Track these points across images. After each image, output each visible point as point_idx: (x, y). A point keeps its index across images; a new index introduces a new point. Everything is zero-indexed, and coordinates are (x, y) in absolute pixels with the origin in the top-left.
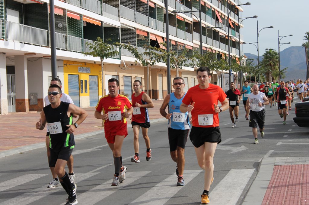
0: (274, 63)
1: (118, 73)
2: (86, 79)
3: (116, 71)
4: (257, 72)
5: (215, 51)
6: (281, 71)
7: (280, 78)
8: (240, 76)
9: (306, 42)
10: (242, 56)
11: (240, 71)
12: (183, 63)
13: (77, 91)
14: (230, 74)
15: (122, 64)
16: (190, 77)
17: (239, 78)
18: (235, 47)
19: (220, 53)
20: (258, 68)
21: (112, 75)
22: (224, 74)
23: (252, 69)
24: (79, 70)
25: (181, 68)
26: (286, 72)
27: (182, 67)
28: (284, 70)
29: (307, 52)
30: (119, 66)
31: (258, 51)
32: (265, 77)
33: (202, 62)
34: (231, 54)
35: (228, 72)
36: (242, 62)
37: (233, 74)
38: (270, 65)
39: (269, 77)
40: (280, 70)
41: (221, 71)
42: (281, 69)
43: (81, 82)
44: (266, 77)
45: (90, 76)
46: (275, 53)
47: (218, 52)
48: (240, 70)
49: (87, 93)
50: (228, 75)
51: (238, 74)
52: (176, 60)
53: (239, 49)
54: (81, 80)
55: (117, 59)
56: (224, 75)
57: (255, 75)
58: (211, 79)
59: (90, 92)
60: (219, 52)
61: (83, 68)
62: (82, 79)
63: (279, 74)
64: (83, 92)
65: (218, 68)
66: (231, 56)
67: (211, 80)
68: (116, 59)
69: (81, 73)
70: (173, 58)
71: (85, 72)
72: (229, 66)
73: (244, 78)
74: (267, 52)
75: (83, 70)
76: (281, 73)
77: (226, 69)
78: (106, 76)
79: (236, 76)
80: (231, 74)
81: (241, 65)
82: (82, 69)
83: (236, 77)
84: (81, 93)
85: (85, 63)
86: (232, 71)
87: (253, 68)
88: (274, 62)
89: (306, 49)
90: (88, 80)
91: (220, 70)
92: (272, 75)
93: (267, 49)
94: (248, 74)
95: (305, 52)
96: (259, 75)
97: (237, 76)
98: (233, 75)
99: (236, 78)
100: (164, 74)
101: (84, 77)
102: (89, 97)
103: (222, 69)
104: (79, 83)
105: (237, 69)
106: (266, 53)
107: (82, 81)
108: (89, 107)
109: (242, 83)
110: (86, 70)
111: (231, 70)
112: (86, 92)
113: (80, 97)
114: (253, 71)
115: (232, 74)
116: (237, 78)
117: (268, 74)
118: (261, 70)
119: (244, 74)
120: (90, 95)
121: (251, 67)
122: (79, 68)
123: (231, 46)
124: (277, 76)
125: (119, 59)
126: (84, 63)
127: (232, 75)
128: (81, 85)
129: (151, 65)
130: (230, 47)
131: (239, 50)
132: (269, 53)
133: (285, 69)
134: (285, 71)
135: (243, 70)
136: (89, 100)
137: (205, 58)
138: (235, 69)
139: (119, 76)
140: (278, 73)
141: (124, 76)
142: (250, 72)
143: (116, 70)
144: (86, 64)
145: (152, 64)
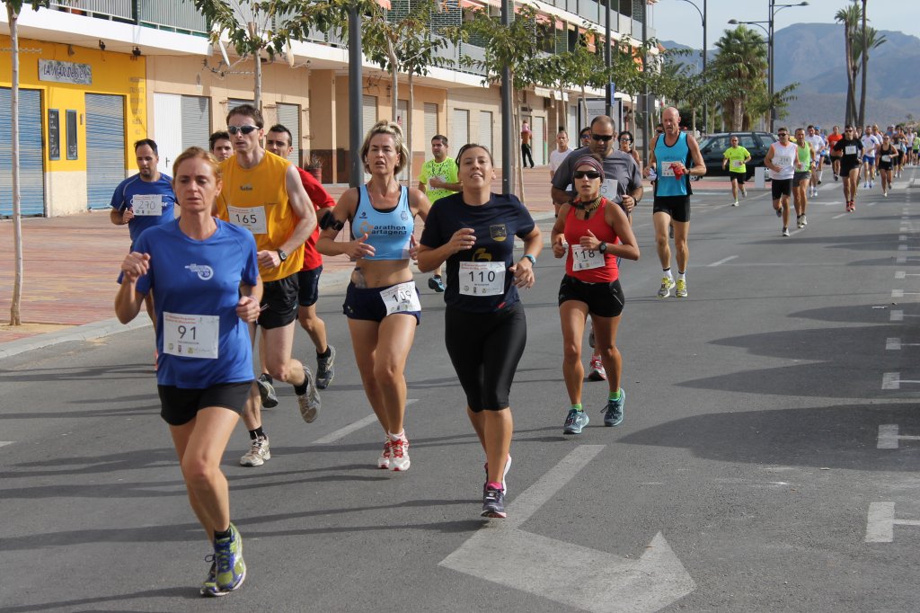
0: (751, 71)
1: (206, 89)
2: (71, 108)
3: (198, 81)
4: (701, 95)
5: (564, 22)
6: (777, 96)
7: (773, 117)
8: (644, 109)
9: (850, 8)
10: (651, 40)
11: (643, 92)
12: (429, 51)
13: (35, 150)
14: (608, 99)
15: (215, 55)
16: (475, 107)
17: (638, 115)
18: (628, 14)
19: (580, 31)
20: (705, 81)
21: (183, 95)
22: (588, 100)
23: (683, 86)
24: (42, 73)
25: (423, 72)
26: (792, 98)
27: (428, 67)
28: (786, 90)
29: (851, 39)
30: (204, 60)
31: (704, 24)
32: (719, 112)
33: (501, 49)
34: (614, 35)
35: (602, 92)
36: (649, 60)
37: (619, 99)
38: (739, 74)
39: (733, 112)
40: (774, 93)
41: (577, 89)
42: (777, 89)
43: (49, 119)
44: (724, 113)
45: (90, 97)
46: (754, 38)
47: (573, 28)
48: (644, 86)
49: (76, 158)
50: (603, 103)
51: (635, 102)
52: (392, 37)
53: (643, 20)
54: (51, 112)
55: (196, 34)
56: (586, 102)
57: (694, 104)
58: (549, 118)
59: (88, 157)
60: (576, 26)
61: (59, 64)
62: (54, 107)
63: (772, 104)
64: (58, 155)
65: (566, 78)
66: (616, 42)
67: (546, 119)
68: (191, 36)
69: (49, 84)
70: (377, 28)
71: (69, 80)
72: (607, 72)
73: (654, 114)
74: (729, 34)
75: (59, 72)
76: (778, 102)
77: (596, 83)
78: (156, 96)
79: (630, 108)
80: (612, 101)
81: (649, 70)
82: (55, 69)
83: (631, 112)
84: (50, 159)
85: (69, 46)
86: (615, 88)
87: (689, 82)
88: (749, 66)
89: (847, 30)
90: (81, 110)
91: (574, 84)
92: (742, 108)
93: (732, 22)
94: (666, 102)
95: (844, 38)
96: (704, 107)
97: (634, 109)
98: (620, 103)
99: (630, 115)
100: (382, 97)
101: (66, 98)
102: (84, 174)
103: (582, 83)
104: (42, 122)
105: (633, 82)
106: (725, 36)
107: (54, 114)
108: (85, 210)
109: (650, 132)
110: (73, 73)
111: (612, 87)
112: (72, 153)
113: (48, 173)
114: (688, 92)
115: (616, 99)
116: (634, 115)
117: (730, 105)
118: (715, 88)
119: (657, 103)
120: (89, 169)
121: (680, 79)
122: (43, 63)
123: (615, 9)
124: (762, 109)
125: (203, 35)
126: (66, 48)
127: (615, 105)
128: (51, 131)
129: (270, 49)
130: (613, 14)
131: (640, 25)
132: (737, 36)
133: (792, 87)
134: (788, 94)
135: (653, 88)
136: (84, 187)
137: (512, 35)
138: (628, 83)
139: (210, 98)
140: (768, 101)
141: (229, 99)
142: (677, 94)
143: (198, 77)
144: (74, 49)
145: (273, 46)
